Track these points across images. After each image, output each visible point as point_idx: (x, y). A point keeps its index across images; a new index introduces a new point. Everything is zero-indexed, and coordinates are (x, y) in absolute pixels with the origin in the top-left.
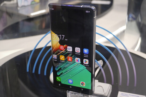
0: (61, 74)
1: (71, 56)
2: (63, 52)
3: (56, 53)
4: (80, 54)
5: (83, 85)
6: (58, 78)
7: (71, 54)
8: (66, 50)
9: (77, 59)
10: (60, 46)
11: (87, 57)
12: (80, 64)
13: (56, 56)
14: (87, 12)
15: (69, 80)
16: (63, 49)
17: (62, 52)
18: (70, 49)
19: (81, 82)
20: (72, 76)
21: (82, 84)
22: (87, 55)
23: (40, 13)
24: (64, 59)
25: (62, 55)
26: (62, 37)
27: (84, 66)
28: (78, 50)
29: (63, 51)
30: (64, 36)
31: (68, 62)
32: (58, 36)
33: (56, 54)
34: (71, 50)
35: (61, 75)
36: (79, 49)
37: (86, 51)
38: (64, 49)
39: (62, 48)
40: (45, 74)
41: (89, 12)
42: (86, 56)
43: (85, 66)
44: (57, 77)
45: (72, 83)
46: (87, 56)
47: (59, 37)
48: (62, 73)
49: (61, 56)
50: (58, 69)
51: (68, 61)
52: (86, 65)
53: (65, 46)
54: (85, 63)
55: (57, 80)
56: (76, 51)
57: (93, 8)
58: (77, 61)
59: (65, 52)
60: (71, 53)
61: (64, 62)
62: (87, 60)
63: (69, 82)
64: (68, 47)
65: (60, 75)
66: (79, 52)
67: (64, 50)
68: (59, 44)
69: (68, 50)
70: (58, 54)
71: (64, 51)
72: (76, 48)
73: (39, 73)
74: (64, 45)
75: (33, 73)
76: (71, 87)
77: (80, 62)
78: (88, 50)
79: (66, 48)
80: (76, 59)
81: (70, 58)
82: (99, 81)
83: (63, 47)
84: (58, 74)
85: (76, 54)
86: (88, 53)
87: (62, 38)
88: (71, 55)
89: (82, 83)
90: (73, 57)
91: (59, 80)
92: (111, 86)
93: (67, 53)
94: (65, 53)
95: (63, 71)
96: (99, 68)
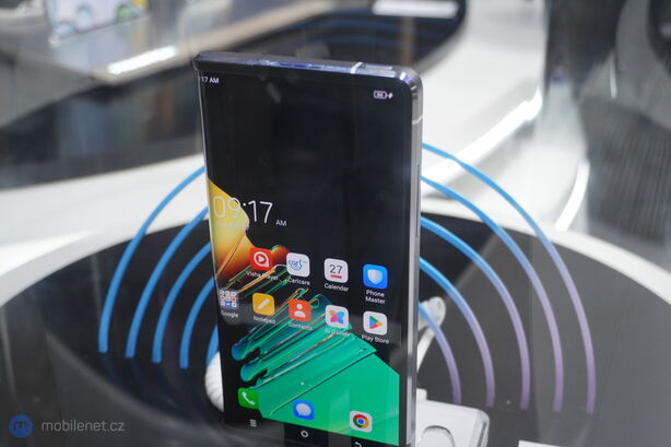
0: (262, 375)
1: (306, 297)
2: (266, 280)
3: (232, 281)
4: (346, 289)
5: (360, 427)
6: (244, 394)
7: (305, 286)
8: (279, 270)
9: (332, 312)
10: (252, 253)
11: (382, 302)
12: (349, 331)
13: (234, 294)
14: (379, 95)
15: (296, 402)
16: (267, 265)
17: (261, 277)
18: (299, 265)
19: (354, 413)
20: (311, 386)
21: (359, 420)
22: (382, 295)
23: (153, 64)
24: (271, 311)
25: (263, 291)
26: (262, 209)
27: (369, 342)
28: (337, 269)
29: (265, 275)
30: (271, 204)
31: (290, 322)
32: (242, 206)
33: (235, 287)
34: (305, 271)
35: (259, 383)
36: (344, 264)
37: (375, 275)
38: (272, 264)
39: (261, 259)
40: (184, 362)
41: (391, 96)
42: (377, 297)
43: (373, 344)
44: (240, 390)
45: (311, 417)
46: (381, 298)
47: (248, 210)
48: (265, 372)
49: (256, 296)
50: (243, 352)
51: (289, 319)
52: (377, 340)
53: (275, 250)
54: (371, 328)
55: (242, 403)
56: (328, 276)
57: (406, 77)
58: (333, 320)
59: (275, 278)
60: (303, 283)
61: (270, 321)
62: (382, 318)
63: (296, 414)
64: (291, 257)
65: (253, 383)
66: (345, 279)
67: (273, 271)
68: (246, 243)
69: (290, 270)
70: (245, 288)
71: (273, 275)
72: (329, 262)
73: (157, 356)
74: (270, 248)
75: (129, 360)
76: (304, 434)
77: (346, 325)
78: (384, 269)
79: (280, 261)
80: (331, 309)
81: (299, 306)
82: (430, 397)
83: (269, 255)
84: (247, 375)
85: (330, 287)
86: (385, 286)
87: (261, 216)
88: (304, 291)
89: (356, 417)
90: (315, 303)
91: (252, 403)
92: (486, 418)
93: (286, 281)
94: (275, 282)
95: (270, 365)
96: (430, 334)
